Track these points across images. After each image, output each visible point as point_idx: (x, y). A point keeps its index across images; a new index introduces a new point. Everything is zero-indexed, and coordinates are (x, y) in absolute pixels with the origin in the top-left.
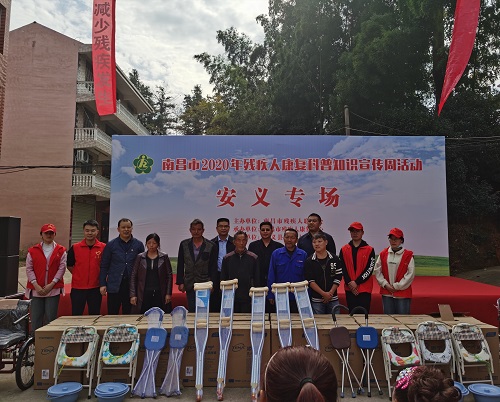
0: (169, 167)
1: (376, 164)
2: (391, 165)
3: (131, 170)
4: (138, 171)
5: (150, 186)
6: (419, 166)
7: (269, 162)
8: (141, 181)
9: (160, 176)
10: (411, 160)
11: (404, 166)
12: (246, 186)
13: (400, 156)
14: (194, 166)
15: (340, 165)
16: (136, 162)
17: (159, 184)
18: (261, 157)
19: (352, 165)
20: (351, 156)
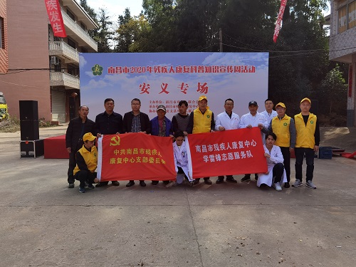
0: (112, 71)
1: (230, 69)
2: (238, 69)
3: (91, 73)
4: (95, 74)
5: (102, 82)
6: (253, 70)
7: (168, 68)
8: (97, 80)
9: (108, 77)
10: (249, 67)
11: (245, 70)
12: (155, 81)
13: (243, 64)
14: (126, 70)
15: (209, 70)
16: (93, 69)
17: (107, 81)
18: (164, 65)
19: (216, 69)
20: (215, 64)
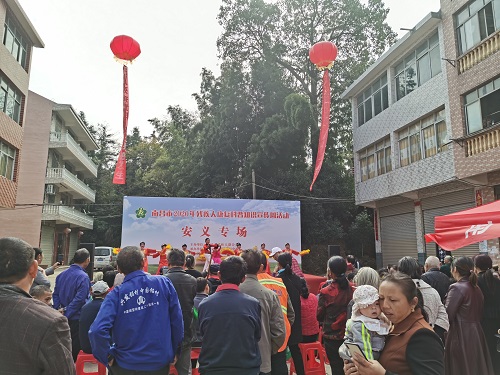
0: (155, 214)
1: (266, 215)
2: (273, 215)
3: (134, 216)
5: (144, 224)
6: (287, 216)
7: (210, 213)
8: (140, 222)
9: (150, 219)
10: (284, 213)
11: (280, 216)
12: (197, 225)
13: (278, 211)
14: (169, 214)
15: (247, 215)
16: (137, 212)
17: (150, 224)
18: (206, 210)
19: (254, 215)
20: (253, 210)
